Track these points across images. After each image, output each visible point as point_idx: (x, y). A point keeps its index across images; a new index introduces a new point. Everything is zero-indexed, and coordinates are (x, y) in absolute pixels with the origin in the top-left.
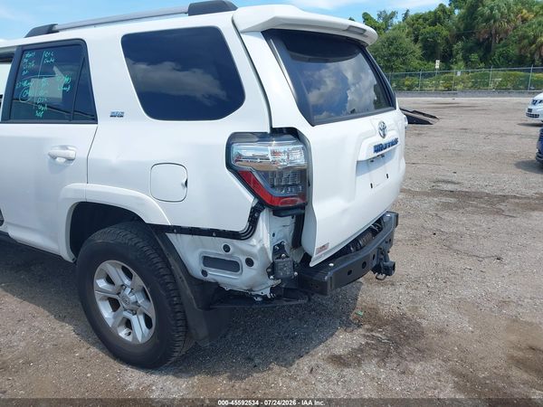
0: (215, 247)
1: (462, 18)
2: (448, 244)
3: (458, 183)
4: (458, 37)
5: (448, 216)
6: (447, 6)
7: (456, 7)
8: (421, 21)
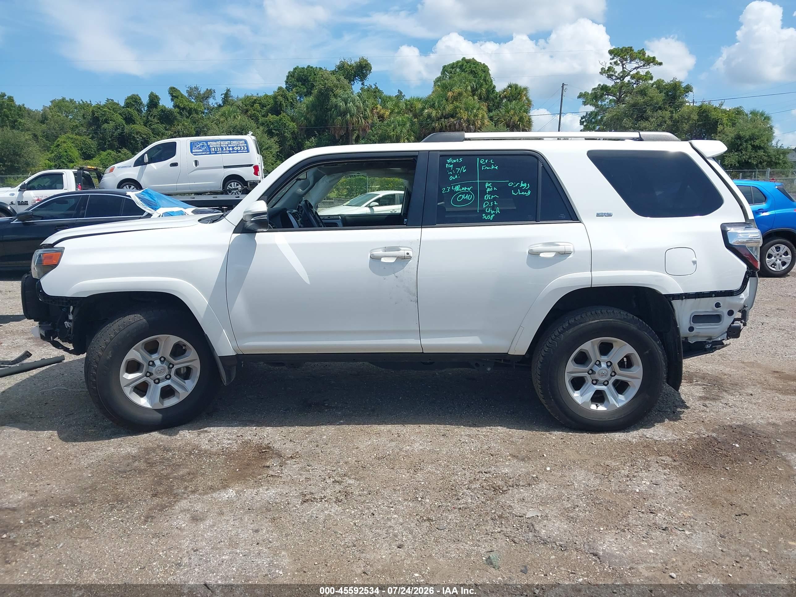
0: (708, 306)
6: (285, 90)
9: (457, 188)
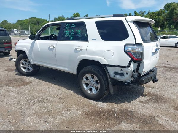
0: (118, 70)
1: (168, 14)
2: (168, 80)
3: (169, 65)
4: (166, 20)
5: (167, 73)
6: (163, 10)
7: (166, 10)
8: (154, 14)
9: (67, 32)
